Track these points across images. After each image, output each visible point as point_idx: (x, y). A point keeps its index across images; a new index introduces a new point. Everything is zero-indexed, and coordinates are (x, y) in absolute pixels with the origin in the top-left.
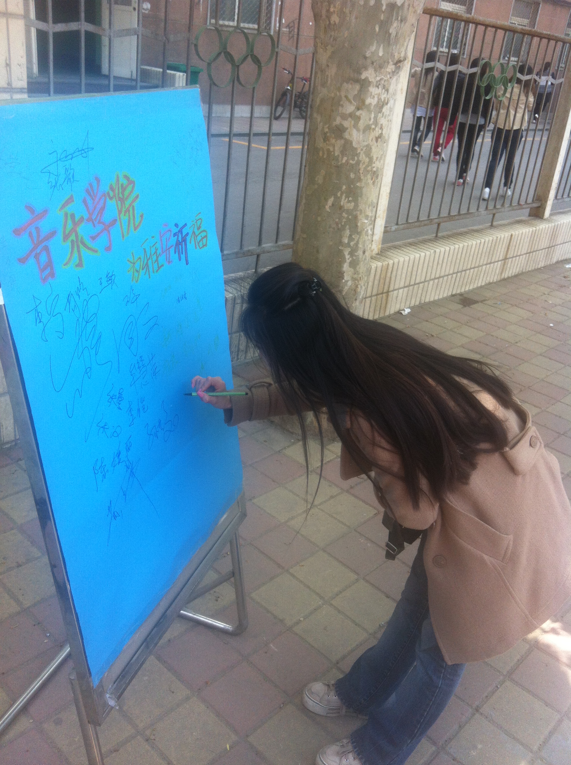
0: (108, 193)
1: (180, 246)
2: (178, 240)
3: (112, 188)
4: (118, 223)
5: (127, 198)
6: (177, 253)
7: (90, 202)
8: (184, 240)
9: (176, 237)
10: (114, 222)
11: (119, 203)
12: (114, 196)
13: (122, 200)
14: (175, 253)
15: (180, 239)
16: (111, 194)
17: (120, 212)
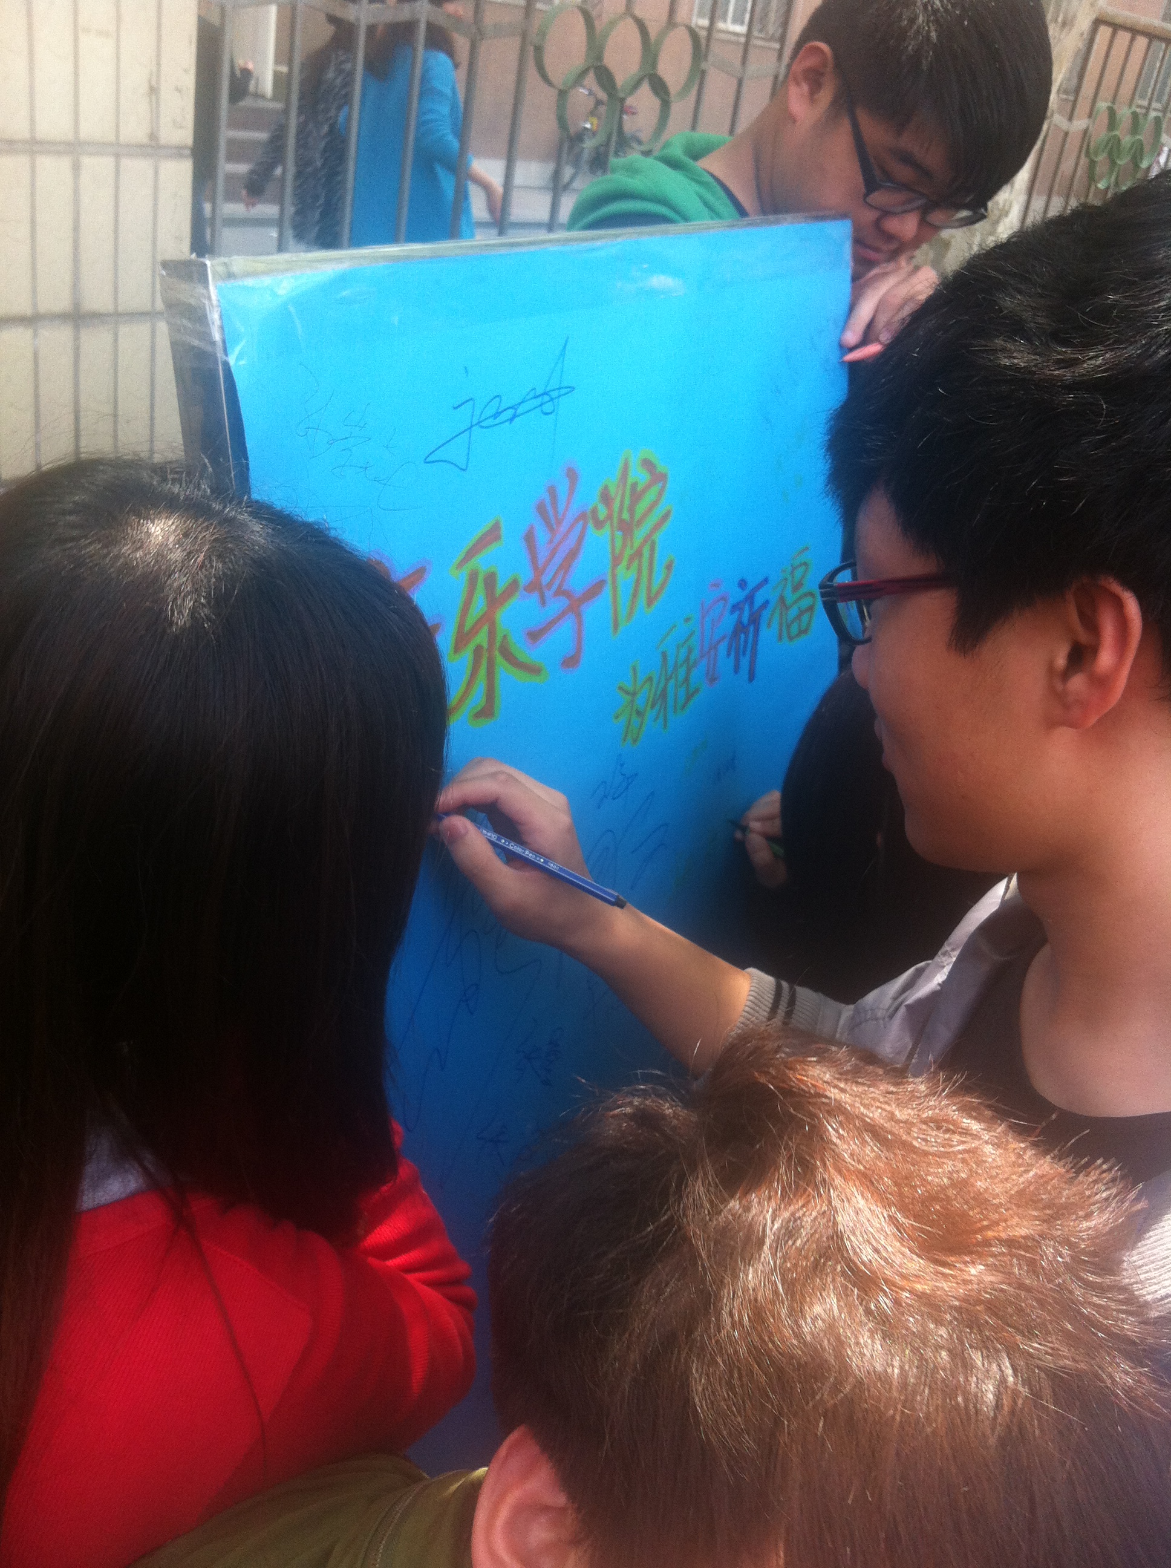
0: (594, 511)
1: (743, 636)
2: (739, 621)
3: (606, 497)
4: (608, 590)
5: (640, 522)
6: (733, 653)
7: (542, 536)
8: (755, 620)
9: (737, 613)
10: (595, 589)
11: (619, 535)
12: (610, 517)
13: (626, 528)
14: (729, 655)
15: (745, 619)
16: (602, 513)
17: (616, 561)
